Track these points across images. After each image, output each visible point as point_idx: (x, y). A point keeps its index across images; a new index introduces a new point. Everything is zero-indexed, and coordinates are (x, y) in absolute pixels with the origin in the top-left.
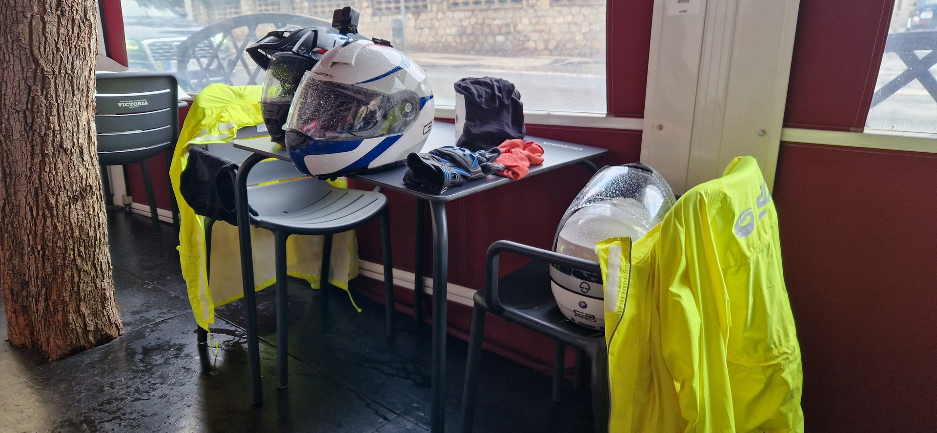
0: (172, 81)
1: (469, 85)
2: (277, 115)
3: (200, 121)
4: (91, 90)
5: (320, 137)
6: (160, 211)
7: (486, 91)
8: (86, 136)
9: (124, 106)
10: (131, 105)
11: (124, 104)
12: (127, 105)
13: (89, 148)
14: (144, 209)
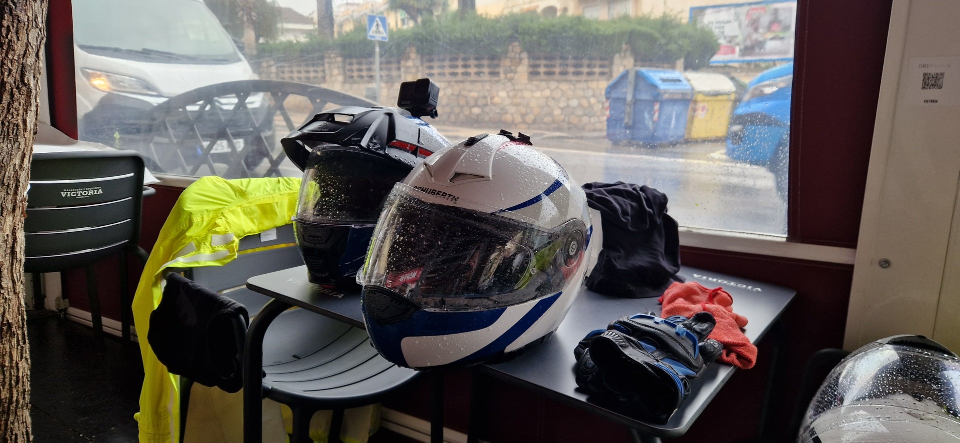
0: (137, 164)
1: (606, 196)
2: (325, 243)
3: (183, 232)
4: (21, 184)
5: (436, 306)
6: (105, 320)
7: (631, 206)
8: (9, 251)
9: (69, 196)
10: (79, 195)
11: (69, 193)
12: (74, 194)
13: (12, 269)
14: (84, 316)
